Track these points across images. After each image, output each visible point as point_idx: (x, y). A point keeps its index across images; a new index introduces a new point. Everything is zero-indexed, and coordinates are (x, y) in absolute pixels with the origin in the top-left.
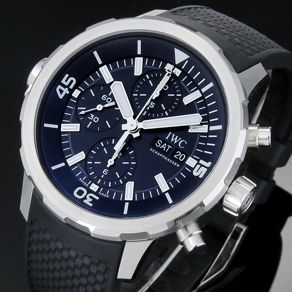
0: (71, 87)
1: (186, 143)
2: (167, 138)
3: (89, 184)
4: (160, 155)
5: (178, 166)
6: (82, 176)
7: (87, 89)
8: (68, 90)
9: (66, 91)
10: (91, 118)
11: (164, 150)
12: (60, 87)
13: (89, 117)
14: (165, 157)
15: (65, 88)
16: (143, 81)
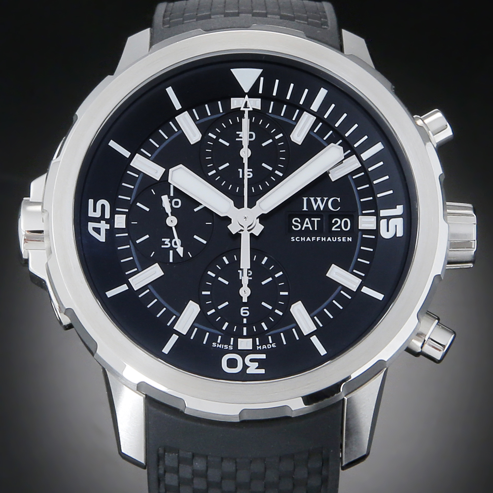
0: (107, 216)
1: (339, 199)
2: (305, 209)
3: (232, 343)
4: (311, 239)
5: (349, 239)
6: (213, 338)
7: (131, 206)
8: (106, 223)
9: (104, 226)
10: (167, 245)
11: (311, 229)
12: (91, 225)
13: (163, 246)
14: (321, 239)
15: (100, 223)
16: (209, 147)
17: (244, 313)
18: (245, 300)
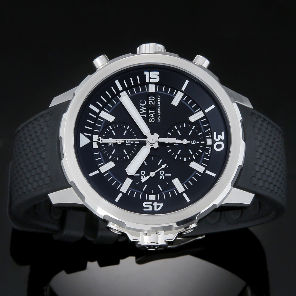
0: (151, 203)
2: (145, 116)
3: (209, 148)
4: (159, 113)
5: (159, 96)
6: (206, 156)
7: (145, 193)
8: (154, 203)
9: (155, 204)
10: (163, 177)
11: (154, 114)
12: (156, 209)
13: (164, 179)
14: (159, 109)
15: (154, 206)
16: (116, 158)
17: (194, 142)
18: (189, 142)
